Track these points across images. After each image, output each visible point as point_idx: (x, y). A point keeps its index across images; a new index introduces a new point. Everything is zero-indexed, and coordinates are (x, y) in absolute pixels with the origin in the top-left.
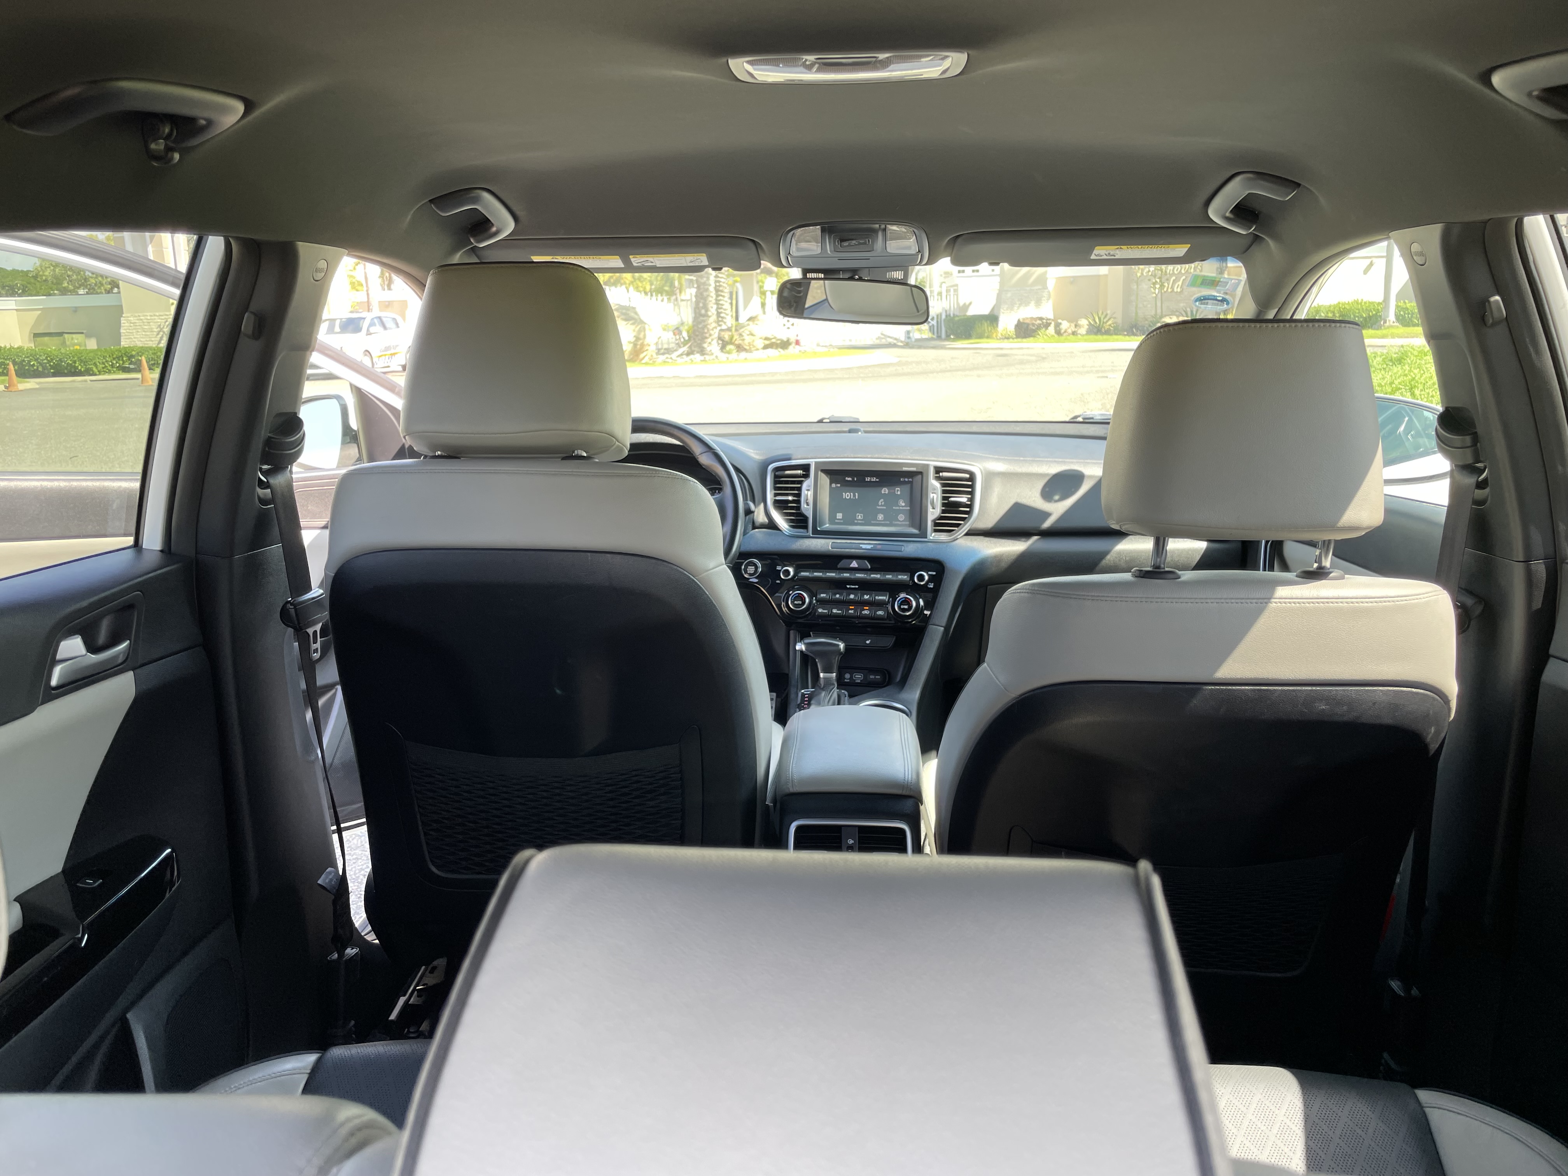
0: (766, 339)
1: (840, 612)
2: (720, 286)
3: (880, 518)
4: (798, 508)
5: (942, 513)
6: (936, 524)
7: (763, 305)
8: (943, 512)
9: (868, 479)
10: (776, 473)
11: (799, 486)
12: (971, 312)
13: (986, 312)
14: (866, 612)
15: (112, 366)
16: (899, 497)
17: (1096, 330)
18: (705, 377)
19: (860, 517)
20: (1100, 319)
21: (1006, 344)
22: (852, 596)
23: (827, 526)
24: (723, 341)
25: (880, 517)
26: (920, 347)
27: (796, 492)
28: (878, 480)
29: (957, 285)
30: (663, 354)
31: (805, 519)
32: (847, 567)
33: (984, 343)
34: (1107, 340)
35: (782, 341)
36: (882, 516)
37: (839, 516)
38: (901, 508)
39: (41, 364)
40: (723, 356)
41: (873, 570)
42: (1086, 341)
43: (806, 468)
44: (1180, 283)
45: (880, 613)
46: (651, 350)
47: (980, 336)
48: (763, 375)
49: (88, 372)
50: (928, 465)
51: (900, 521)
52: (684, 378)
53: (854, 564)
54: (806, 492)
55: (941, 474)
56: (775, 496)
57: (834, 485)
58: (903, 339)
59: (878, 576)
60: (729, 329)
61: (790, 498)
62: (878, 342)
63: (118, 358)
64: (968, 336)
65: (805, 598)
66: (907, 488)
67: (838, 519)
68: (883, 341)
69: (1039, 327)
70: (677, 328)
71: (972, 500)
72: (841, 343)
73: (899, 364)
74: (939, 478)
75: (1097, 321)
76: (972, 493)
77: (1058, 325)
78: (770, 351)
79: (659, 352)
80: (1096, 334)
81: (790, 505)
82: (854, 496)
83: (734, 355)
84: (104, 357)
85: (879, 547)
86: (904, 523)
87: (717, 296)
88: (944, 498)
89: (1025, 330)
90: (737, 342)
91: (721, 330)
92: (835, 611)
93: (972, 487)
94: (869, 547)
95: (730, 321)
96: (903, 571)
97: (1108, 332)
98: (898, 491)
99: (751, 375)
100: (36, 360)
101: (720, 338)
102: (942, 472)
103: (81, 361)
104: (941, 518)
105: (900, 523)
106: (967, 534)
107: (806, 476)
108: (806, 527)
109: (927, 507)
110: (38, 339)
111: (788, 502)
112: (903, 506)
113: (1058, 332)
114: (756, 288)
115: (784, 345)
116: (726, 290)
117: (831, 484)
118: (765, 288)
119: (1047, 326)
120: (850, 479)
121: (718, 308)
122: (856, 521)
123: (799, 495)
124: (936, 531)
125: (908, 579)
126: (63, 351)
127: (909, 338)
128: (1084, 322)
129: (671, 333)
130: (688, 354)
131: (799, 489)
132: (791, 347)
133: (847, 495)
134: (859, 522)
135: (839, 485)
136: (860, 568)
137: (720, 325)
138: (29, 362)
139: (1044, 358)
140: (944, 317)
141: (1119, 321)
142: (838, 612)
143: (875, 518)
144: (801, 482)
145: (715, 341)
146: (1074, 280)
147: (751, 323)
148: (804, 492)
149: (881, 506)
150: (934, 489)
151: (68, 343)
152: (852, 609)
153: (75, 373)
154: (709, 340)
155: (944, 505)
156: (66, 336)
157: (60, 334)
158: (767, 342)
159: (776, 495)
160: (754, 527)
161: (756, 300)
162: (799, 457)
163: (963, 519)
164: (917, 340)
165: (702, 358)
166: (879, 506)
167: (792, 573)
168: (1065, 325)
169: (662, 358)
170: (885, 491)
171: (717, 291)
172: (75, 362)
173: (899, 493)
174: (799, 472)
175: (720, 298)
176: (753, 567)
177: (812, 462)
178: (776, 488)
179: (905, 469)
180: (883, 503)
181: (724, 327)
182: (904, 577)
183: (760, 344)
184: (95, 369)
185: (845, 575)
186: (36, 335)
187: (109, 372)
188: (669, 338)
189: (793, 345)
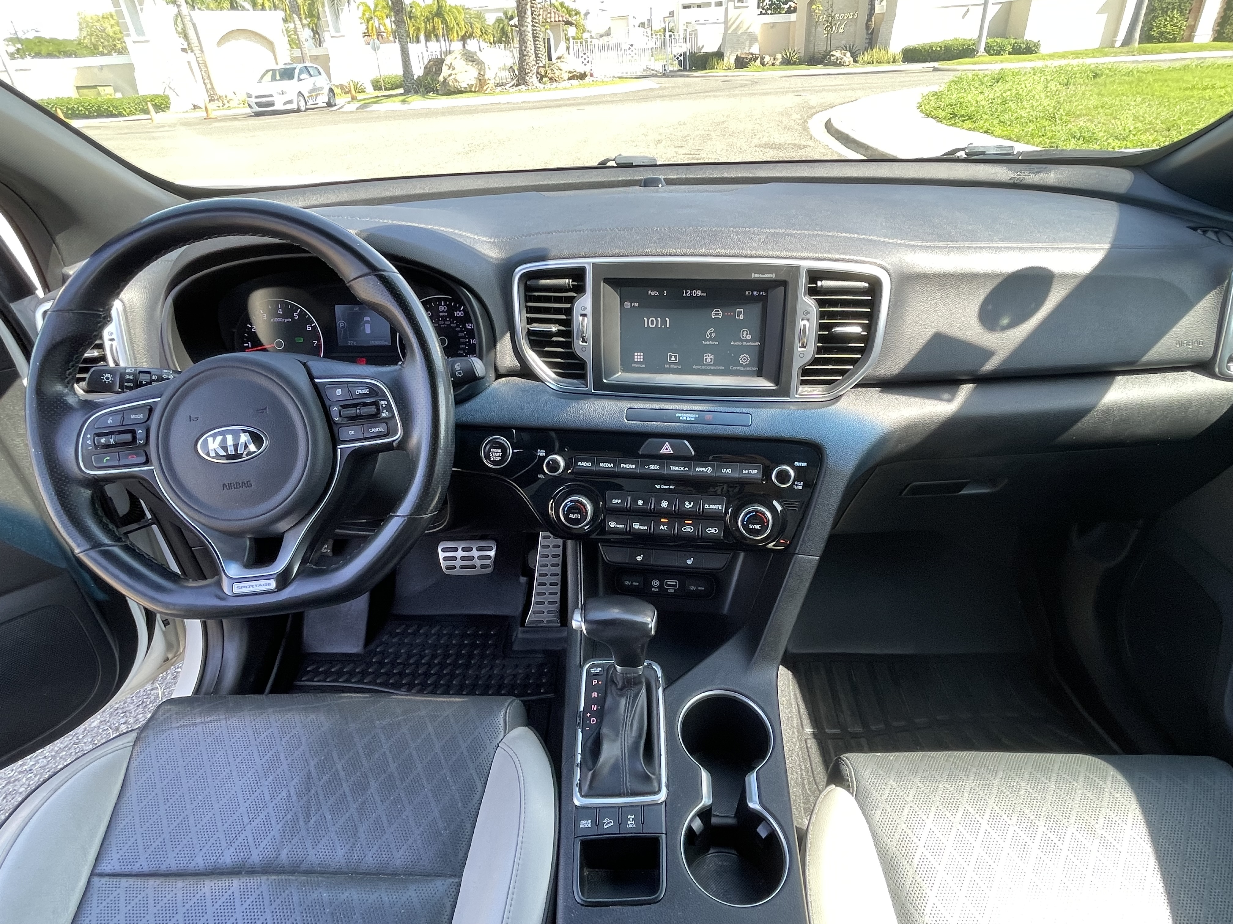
0: (570, 72)
1: (646, 528)
2: (536, 33)
3: (709, 360)
4: (568, 345)
5: (817, 354)
6: (805, 372)
7: (568, 48)
8: (819, 350)
9: (687, 293)
10: (528, 283)
11: (568, 306)
12: (704, 50)
13: (715, 49)
14: (688, 529)
15: (136, 109)
16: (741, 325)
17: (787, 62)
18: (529, 102)
19: (673, 359)
20: (790, 53)
21: (729, 73)
22: (664, 504)
23: (620, 376)
24: (540, 75)
25: (709, 358)
26: (672, 76)
27: (564, 317)
28: (705, 294)
29: (696, 30)
30: (500, 86)
31: (582, 365)
32: (654, 452)
33: (713, 73)
34: (793, 69)
35: (581, 73)
36: (712, 357)
37: (638, 357)
38: (744, 343)
39: (87, 109)
40: (541, 86)
41: (701, 457)
42: (781, 69)
43: (578, 274)
44: (843, 26)
45: (712, 530)
46: (491, 84)
47: (712, 68)
48: (568, 99)
49: (120, 115)
50: (798, 268)
51: (742, 365)
52: (514, 104)
53: (667, 449)
54: (581, 318)
55: (819, 283)
56: (528, 323)
57: (627, 304)
58: (661, 71)
59: (708, 470)
60: (544, 67)
61: (554, 328)
62: (645, 73)
63: (139, 103)
64: (704, 68)
65: (584, 506)
66: (756, 309)
67: (637, 362)
68: (648, 73)
69: (750, 60)
70: (511, 67)
71: (871, 328)
72: (620, 75)
73: (661, 89)
74: (812, 292)
75: (788, 54)
76: (872, 317)
77: (763, 59)
78: (572, 81)
79: (498, 85)
80: (787, 65)
81: (554, 339)
82: (664, 322)
83: (548, 85)
84: (129, 104)
85: (709, 417)
86: (749, 369)
87: (535, 41)
88: (822, 327)
89: (741, 63)
90: (550, 76)
91: (539, 67)
92: (636, 526)
93: (874, 304)
94: (691, 417)
95: (544, 60)
96: (750, 461)
97: (794, 63)
98: (740, 313)
99: (561, 100)
100: (83, 106)
101: (538, 73)
102: (821, 279)
103: (114, 107)
104: (816, 361)
105: (742, 369)
106: (858, 386)
107: (580, 289)
108: (582, 377)
109: (792, 344)
110: (81, 91)
111: (549, 334)
112: (747, 341)
113: (763, 64)
114: (562, 35)
115: (582, 76)
116: (541, 37)
117: (622, 304)
118: (569, 35)
119: (755, 59)
120: (655, 293)
121: (536, 50)
122: (666, 366)
123: (568, 323)
124: (804, 383)
125: (760, 476)
126: (99, 99)
127: (665, 70)
128: (779, 56)
129: (507, 72)
130: (517, 86)
131: (569, 312)
132: (587, 78)
133: (652, 322)
134: (672, 366)
135: (637, 305)
136: (676, 454)
137: (537, 63)
138: (78, 108)
139: (756, 82)
140: (688, 54)
141: (802, 55)
142: (641, 527)
143: (700, 363)
144: (571, 300)
145: (534, 76)
146: (774, 25)
147: (559, 60)
148: (577, 319)
149: (711, 339)
150: (808, 313)
151: (102, 93)
152: (664, 524)
153: (113, 115)
154: (530, 75)
155: (821, 338)
156: (99, 88)
157: (94, 87)
158: (571, 75)
159: (530, 321)
160: (499, 376)
161: (563, 45)
162: (566, 253)
163: (853, 362)
164: (671, 71)
165: (527, 88)
166: (706, 340)
167: (562, 463)
168: (767, 59)
169: (499, 89)
170: (717, 313)
171: (534, 37)
172: (109, 107)
173: (742, 317)
174: (566, 282)
175: (537, 42)
176: (499, 451)
177: (586, 262)
178: (529, 310)
179: (755, 276)
180: (713, 335)
181: (541, 64)
182: (752, 472)
183: (566, 76)
184: (124, 112)
185: (652, 467)
186: (78, 88)
187: (135, 114)
188: (505, 75)
189: (589, 77)
